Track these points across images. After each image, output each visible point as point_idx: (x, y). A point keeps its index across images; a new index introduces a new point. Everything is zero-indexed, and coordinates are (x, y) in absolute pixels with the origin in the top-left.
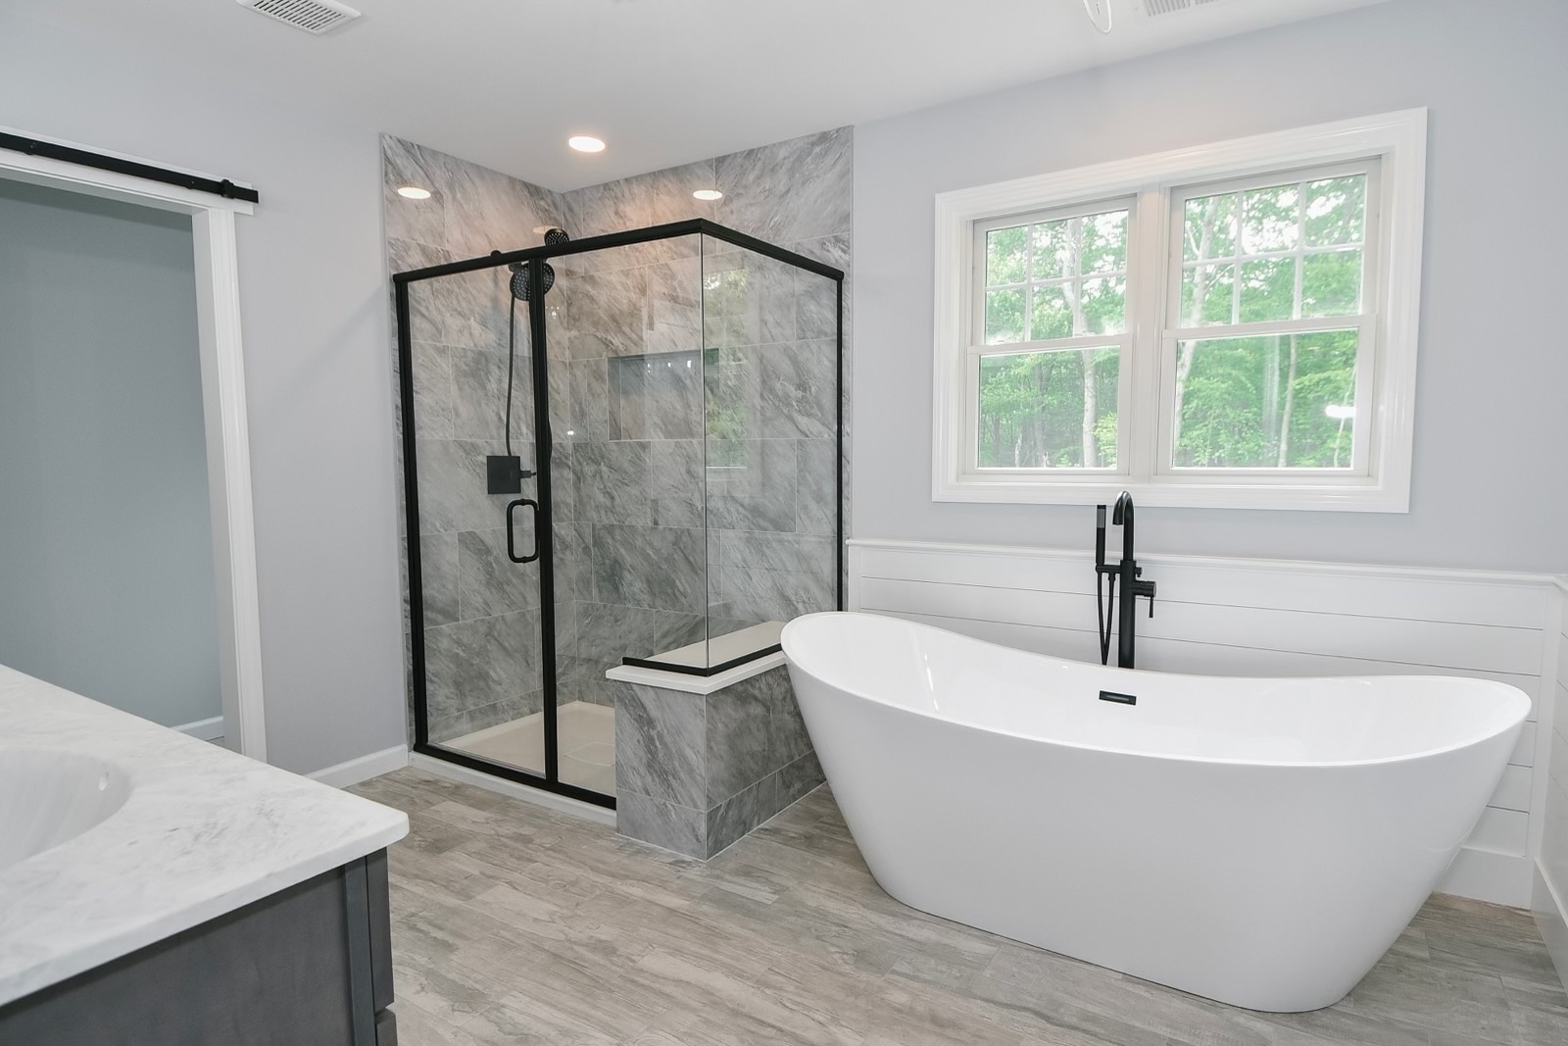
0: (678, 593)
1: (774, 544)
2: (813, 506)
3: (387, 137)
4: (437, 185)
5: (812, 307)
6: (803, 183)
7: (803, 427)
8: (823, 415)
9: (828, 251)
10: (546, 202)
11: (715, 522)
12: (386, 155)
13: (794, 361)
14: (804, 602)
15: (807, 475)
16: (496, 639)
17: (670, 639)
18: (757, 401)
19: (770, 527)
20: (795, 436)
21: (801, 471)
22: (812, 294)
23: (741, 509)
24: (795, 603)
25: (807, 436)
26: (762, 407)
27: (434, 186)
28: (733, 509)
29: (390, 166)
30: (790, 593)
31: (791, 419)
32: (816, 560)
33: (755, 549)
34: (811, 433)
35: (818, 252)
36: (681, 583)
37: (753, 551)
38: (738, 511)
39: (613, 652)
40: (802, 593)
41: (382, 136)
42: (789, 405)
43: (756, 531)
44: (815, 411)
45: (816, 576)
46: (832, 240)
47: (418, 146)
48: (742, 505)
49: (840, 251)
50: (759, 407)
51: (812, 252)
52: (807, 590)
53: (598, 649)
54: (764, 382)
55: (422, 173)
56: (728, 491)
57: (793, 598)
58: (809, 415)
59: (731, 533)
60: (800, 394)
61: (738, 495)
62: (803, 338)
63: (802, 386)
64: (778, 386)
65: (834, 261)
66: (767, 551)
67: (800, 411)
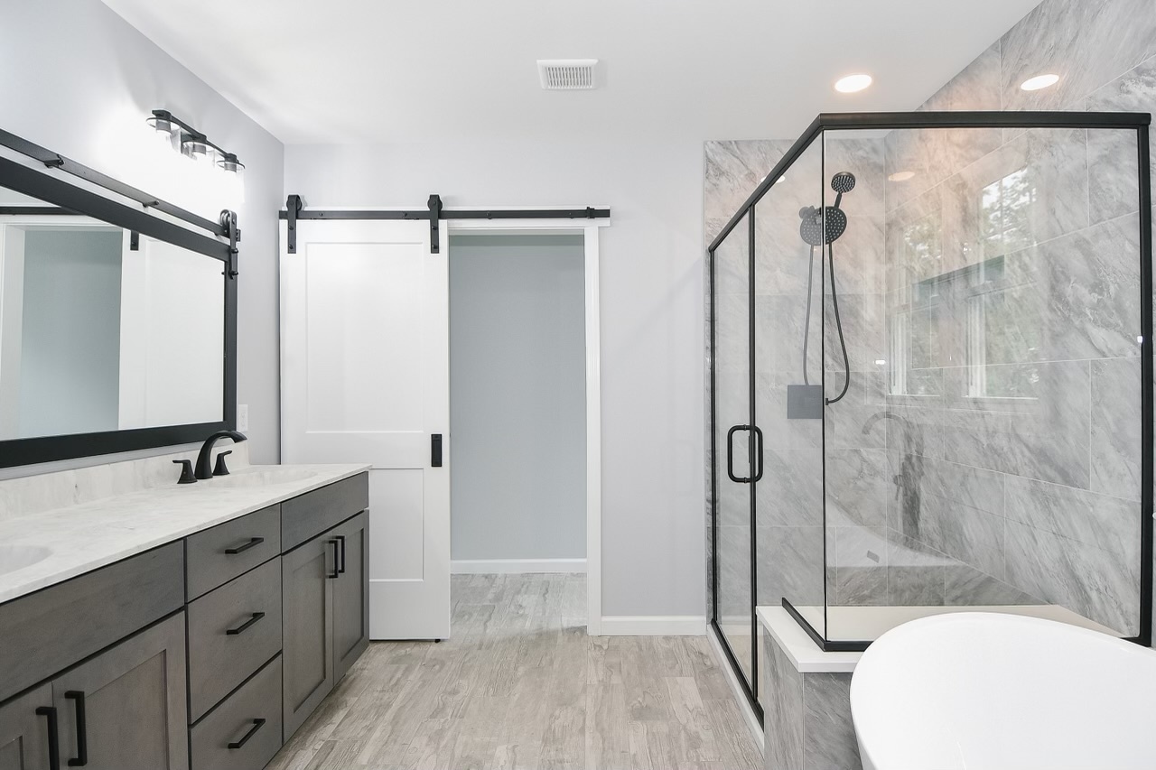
0: (965, 542)
1: (1062, 501)
2: (1112, 455)
3: (709, 143)
4: (751, 168)
5: (1110, 175)
6: (1094, 17)
7: (1100, 344)
8: (1125, 323)
9: (1128, 92)
10: (865, 150)
11: (999, 463)
12: (707, 156)
13: (1089, 256)
14: (1098, 590)
15: (1105, 410)
16: (792, 548)
17: (958, 592)
18: (1045, 314)
19: (1059, 479)
20: (1090, 356)
21: (1097, 404)
22: (1109, 159)
23: (1027, 453)
24: (1088, 589)
25: (1104, 355)
26: (1050, 321)
27: (748, 169)
28: (1017, 451)
29: (710, 165)
30: (1081, 573)
31: (1084, 333)
32: (1116, 534)
33: (1040, 503)
34: (1110, 350)
35: (1115, 99)
36: (968, 531)
37: (1039, 506)
38: (1022, 453)
39: (912, 589)
40: (1097, 578)
41: (705, 143)
42: (1081, 314)
43: (1043, 482)
44: (1116, 319)
45: (1115, 557)
46: (1134, 75)
47: (735, 142)
48: (1027, 446)
49: (1144, 86)
50: (1047, 322)
51: (1107, 102)
52: (1103, 575)
53: (903, 581)
54: (1053, 288)
55: (738, 162)
56: (1013, 429)
57: (1086, 582)
58: (1107, 326)
59: (1014, 479)
60: (1095, 297)
61: (1024, 434)
62: (1099, 221)
63: (1098, 287)
64: (1069, 290)
65: (1135, 103)
66: (1055, 510)
67: (1095, 322)
